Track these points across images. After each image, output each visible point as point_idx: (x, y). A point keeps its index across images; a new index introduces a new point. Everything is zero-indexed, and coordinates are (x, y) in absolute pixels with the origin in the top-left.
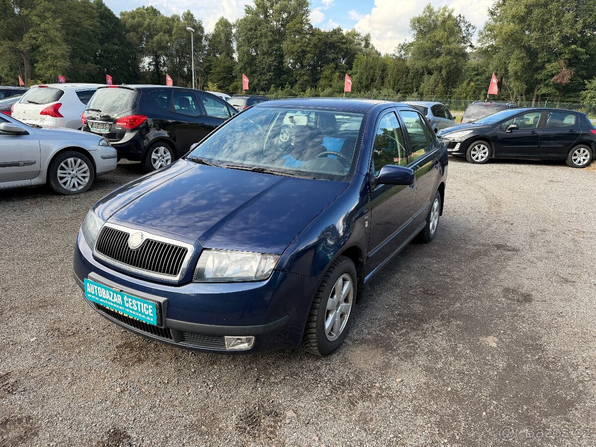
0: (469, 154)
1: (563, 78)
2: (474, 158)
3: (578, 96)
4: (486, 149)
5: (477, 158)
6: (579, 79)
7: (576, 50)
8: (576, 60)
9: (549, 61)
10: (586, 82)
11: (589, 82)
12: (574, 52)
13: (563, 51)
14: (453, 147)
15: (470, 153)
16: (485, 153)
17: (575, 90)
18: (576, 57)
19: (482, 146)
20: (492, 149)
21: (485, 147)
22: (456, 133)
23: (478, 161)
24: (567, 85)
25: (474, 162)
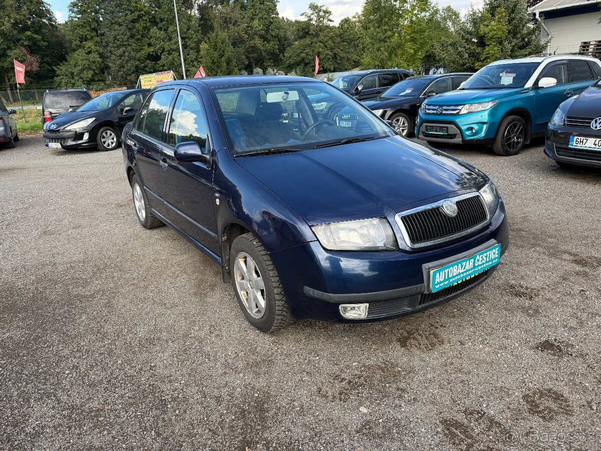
0: (100, 143)
1: (32, 65)
2: (105, 145)
3: (52, 82)
4: (113, 134)
5: (108, 145)
6: (46, 66)
7: (32, 37)
8: (35, 47)
9: (9, 48)
10: (55, 68)
11: (58, 68)
12: (30, 39)
13: (18, 37)
14: (82, 139)
15: (101, 140)
16: (113, 139)
17: (47, 78)
18: (34, 44)
19: (109, 132)
20: (117, 133)
21: (112, 133)
22: (78, 123)
23: (110, 147)
24: (38, 72)
25: (107, 150)
